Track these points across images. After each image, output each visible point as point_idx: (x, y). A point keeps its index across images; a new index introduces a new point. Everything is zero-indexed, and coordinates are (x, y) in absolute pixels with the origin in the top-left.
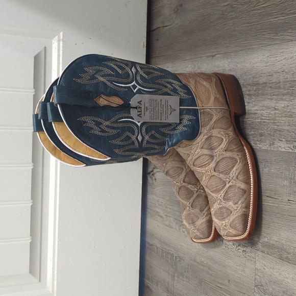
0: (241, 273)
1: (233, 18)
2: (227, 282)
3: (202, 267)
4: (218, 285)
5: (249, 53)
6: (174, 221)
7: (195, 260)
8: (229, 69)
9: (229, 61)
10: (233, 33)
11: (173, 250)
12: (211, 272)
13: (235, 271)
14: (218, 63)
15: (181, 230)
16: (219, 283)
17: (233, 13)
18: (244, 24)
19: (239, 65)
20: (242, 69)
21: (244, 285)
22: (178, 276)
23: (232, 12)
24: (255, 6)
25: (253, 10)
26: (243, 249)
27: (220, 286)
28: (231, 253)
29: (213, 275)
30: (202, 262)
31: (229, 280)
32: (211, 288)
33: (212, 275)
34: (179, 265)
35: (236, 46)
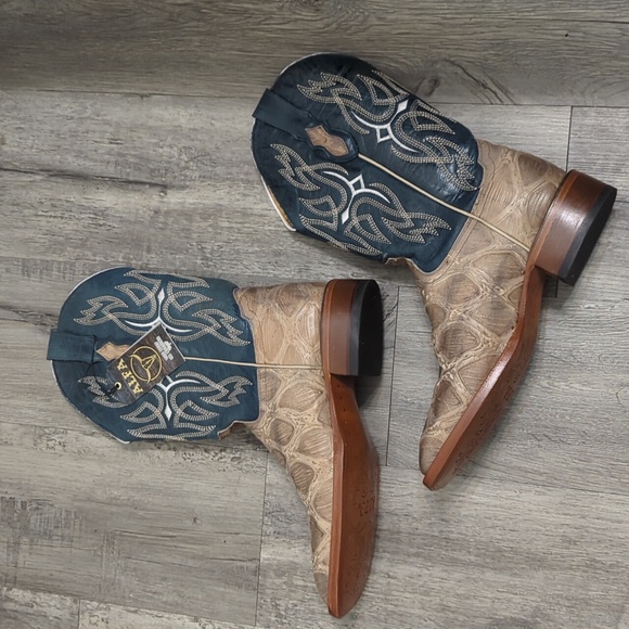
0: (227, 499)
1: (200, 33)
2: (189, 523)
3: (114, 509)
4: (164, 533)
5: (244, 105)
6: (15, 430)
7: (89, 500)
8: (192, 126)
9: (192, 111)
10: (201, 61)
11: (10, 491)
12: (141, 513)
13: (210, 499)
14: (156, 111)
15: (43, 446)
16: (165, 529)
17: (201, 24)
18: (231, 49)
19: (218, 125)
20: (228, 132)
21: (235, 519)
22: (32, 541)
23: (199, 21)
24: (259, 23)
25: (254, 30)
26: (232, 456)
27: (171, 534)
28: (200, 467)
29: (149, 516)
30: (115, 498)
31: (195, 520)
32: (142, 543)
33: (144, 518)
34: (34, 518)
35: (209, 88)
